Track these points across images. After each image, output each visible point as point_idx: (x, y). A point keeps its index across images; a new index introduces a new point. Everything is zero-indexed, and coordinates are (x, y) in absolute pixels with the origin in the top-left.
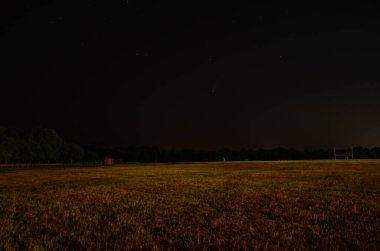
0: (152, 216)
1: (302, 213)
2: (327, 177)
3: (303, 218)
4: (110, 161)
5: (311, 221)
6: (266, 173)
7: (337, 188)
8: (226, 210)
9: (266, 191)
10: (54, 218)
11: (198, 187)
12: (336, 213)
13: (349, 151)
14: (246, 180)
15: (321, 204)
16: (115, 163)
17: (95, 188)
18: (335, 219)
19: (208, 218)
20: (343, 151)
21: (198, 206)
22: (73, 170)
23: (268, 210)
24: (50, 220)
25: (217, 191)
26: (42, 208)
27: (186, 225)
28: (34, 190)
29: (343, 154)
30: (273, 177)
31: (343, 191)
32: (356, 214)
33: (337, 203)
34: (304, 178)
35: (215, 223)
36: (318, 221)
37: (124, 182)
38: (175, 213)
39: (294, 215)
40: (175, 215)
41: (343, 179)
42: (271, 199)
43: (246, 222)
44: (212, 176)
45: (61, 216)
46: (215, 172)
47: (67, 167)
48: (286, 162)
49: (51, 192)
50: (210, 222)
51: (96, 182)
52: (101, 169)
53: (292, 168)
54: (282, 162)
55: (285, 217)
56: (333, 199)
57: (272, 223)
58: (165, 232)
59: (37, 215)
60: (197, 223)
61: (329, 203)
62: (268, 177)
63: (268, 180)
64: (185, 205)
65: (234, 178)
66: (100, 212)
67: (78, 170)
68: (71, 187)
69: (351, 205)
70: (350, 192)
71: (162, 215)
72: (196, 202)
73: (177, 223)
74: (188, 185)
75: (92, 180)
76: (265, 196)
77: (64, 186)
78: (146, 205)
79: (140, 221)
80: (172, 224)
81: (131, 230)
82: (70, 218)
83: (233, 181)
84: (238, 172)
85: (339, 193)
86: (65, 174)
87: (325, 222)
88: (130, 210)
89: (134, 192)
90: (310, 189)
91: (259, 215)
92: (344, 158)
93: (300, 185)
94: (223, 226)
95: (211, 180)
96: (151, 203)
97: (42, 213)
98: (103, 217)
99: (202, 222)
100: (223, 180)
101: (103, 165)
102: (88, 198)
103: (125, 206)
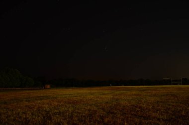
0: (71, 117)
1: (154, 115)
2: (167, 95)
3: (154, 117)
4: (48, 86)
5: (159, 119)
6: (134, 92)
7: (173, 100)
8: (112, 113)
9: (134, 103)
10: (17, 119)
11: (97, 101)
12: (173, 115)
13: (180, 81)
14: (123, 97)
16: (51, 87)
17: (40, 101)
18: (172, 118)
19: (102, 118)
21: (96, 111)
22: (28, 91)
23: (135, 113)
24: (14, 120)
25: (107, 102)
26: (10, 113)
27: (90, 121)
28: (5, 103)
29: (176, 82)
30: (137, 95)
31: (177, 102)
32: (184, 116)
33: (173, 109)
34: (154, 96)
35: (106, 120)
36: (163, 119)
37: (56, 98)
38: (84, 115)
39: (149, 116)
41: (177, 97)
42: (136, 107)
43: (123, 120)
44: (104, 94)
45: (20, 117)
46: (106, 92)
47: (24, 90)
48: (145, 86)
49: (15, 104)
50: (103, 119)
51: (40, 98)
53: (148, 90)
54: (143, 86)
55: (144, 117)
56: (171, 107)
57: (137, 120)
59: (7, 117)
60: (96, 120)
61: (169, 109)
62: (135, 95)
63: (135, 97)
64: (89, 110)
65: (116, 95)
66: (43, 115)
67: (31, 91)
68: (26, 101)
69: (181, 110)
70: (181, 103)
71: (77, 116)
72: (96, 108)
73: (85, 121)
74: (91, 99)
75: (38, 97)
76: (133, 106)
77: (22, 101)
78: (68, 111)
79: (65, 119)
80: (82, 121)
82: (26, 118)
83: (116, 97)
84: (118, 92)
85: (174, 104)
86: (24, 94)
87: (167, 120)
88: (59, 114)
89: (62, 103)
90: (158, 102)
91: (130, 116)
92: (177, 84)
93: (152, 99)
94: (110, 122)
95: (104, 96)
96: (71, 109)
97: (10, 116)
98: (44, 117)
99: (99, 120)
100: (110, 96)
101: (45, 88)
102: (36, 107)
103: (57, 111)
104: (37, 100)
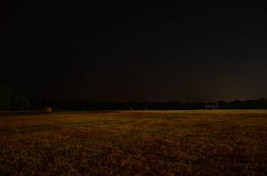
0: (79, 158)
1: (182, 154)
2: (199, 125)
3: (182, 158)
4: (50, 110)
5: (187, 161)
6: (160, 121)
8: (131, 152)
9: (158, 137)
10: (8, 161)
11: (113, 133)
12: (203, 155)
13: (215, 104)
14: (146, 127)
15: (195, 147)
16: (54, 111)
17: (38, 134)
18: (202, 159)
19: (118, 159)
20: (211, 104)
21: (111, 149)
22: (22, 117)
23: (159, 153)
25: (126, 136)
27: (103, 165)
29: (211, 106)
30: (163, 125)
31: (209, 136)
32: (216, 155)
33: (204, 146)
35: (123, 163)
36: (192, 161)
37: (59, 128)
38: (96, 155)
39: (176, 157)
40: (96, 157)
41: (210, 127)
42: (161, 143)
43: (144, 163)
44: (122, 123)
45: (12, 159)
46: (125, 120)
48: (174, 112)
49: (5, 137)
50: (119, 162)
51: (39, 128)
52: (43, 116)
53: (177, 117)
55: (170, 158)
56: (202, 143)
57: (161, 162)
58: (88, 170)
60: (111, 163)
61: (199, 146)
62: (161, 125)
63: (160, 128)
64: (103, 148)
65: (138, 125)
67: (26, 117)
68: (20, 133)
69: (213, 148)
70: (214, 137)
71: (86, 157)
72: (111, 145)
73: (97, 163)
74: (105, 131)
75: (36, 126)
76: (158, 141)
77: (15, 132)
78: (75, 148)
79: (72, 161)
80: (93, 164)
81: (65, 170)
82: (20, 160)
83: (137, 128)
84: (140, 120)
85: (206, 139)
87: (196, 161)
88: (64, 153)
89: (67, 136)
90: (188, 135)
91: (153, 156)
92: (211, 109)
93: (182, 132)
94: (129, 166)
95: (121, 127)
96: (79, 146)
98: (44, 159)
99: (114, 162)
100: (129, 127)
101: (45, 113)
102: (33, 143)
103: (60, 149)
104: (34, 131)
